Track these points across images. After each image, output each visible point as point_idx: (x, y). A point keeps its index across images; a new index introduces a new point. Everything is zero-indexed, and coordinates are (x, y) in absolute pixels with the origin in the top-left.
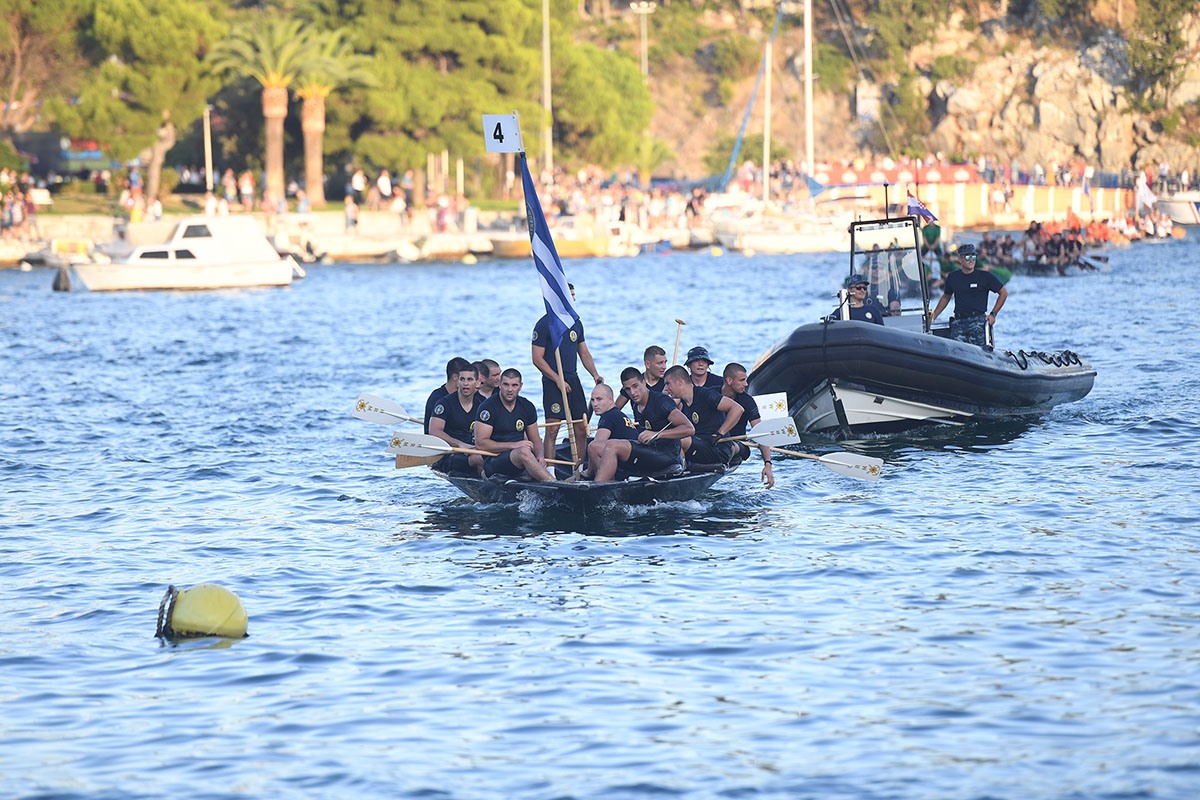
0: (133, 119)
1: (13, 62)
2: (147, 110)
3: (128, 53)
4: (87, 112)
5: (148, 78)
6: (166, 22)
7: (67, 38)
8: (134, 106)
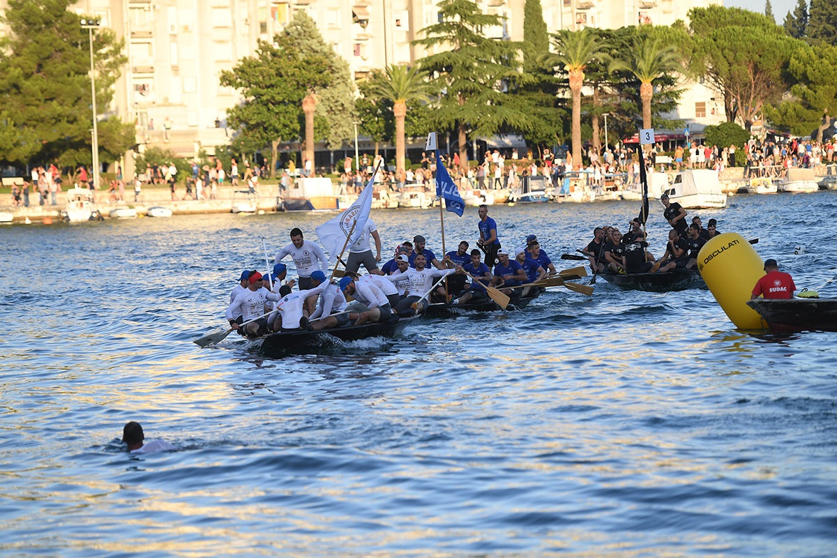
0: (809, 114)
1: (750, 88)
2: (816, 109)
3: (805, 79)
4: (783, 111)
5: (815, 92)
6: (826, 62)
7: (777, 73)
8: (809, 107)
